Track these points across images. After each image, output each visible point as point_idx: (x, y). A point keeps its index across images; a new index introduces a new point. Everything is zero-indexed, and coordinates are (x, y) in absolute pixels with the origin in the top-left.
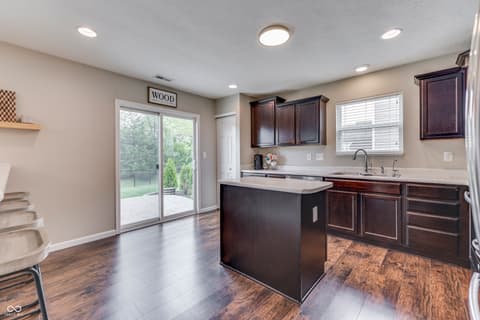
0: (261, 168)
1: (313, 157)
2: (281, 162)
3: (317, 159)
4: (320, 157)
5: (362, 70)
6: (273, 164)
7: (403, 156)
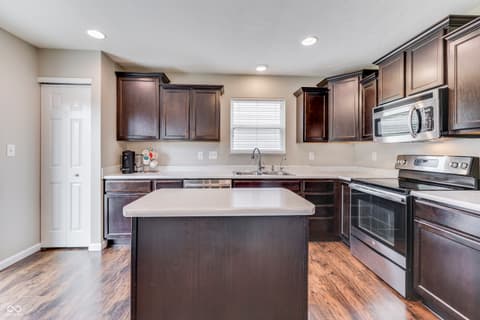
0: (133, 171)
1: (206, 155)
2: (163, 161)
3: (210, 157)
4: (213, 155)
5: (261, 69)
6: (153, 164)
7: (285, 155)
